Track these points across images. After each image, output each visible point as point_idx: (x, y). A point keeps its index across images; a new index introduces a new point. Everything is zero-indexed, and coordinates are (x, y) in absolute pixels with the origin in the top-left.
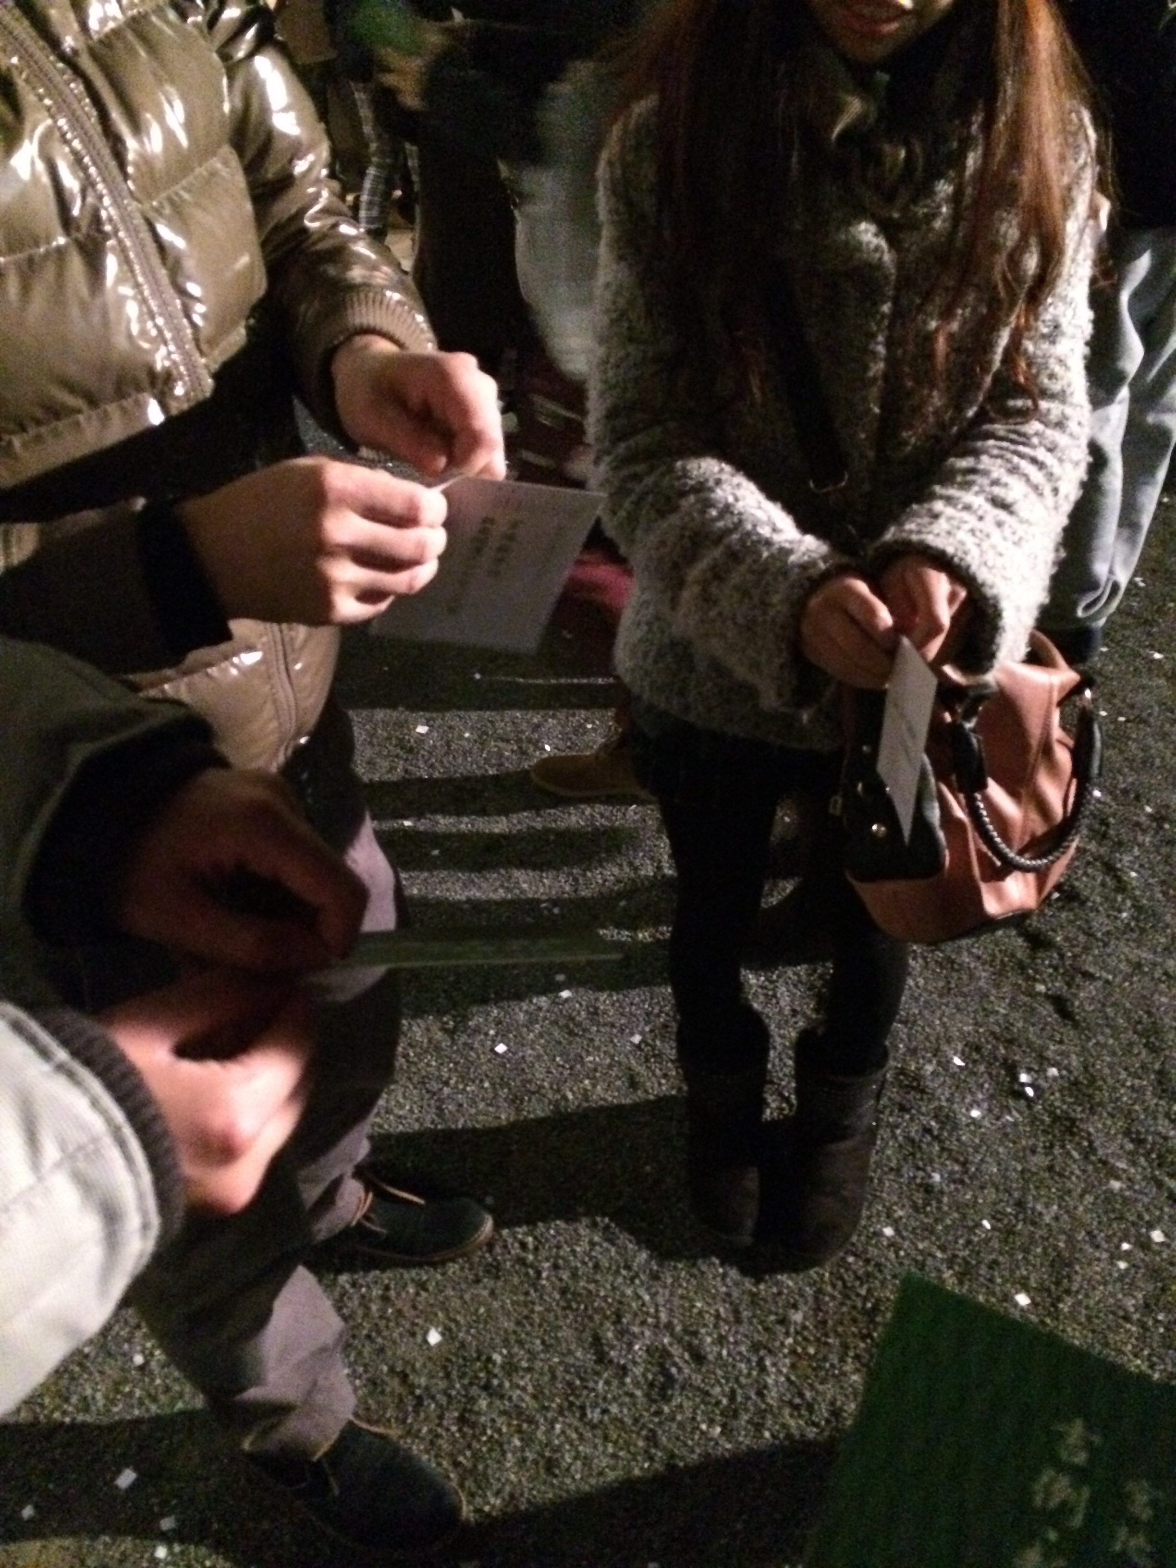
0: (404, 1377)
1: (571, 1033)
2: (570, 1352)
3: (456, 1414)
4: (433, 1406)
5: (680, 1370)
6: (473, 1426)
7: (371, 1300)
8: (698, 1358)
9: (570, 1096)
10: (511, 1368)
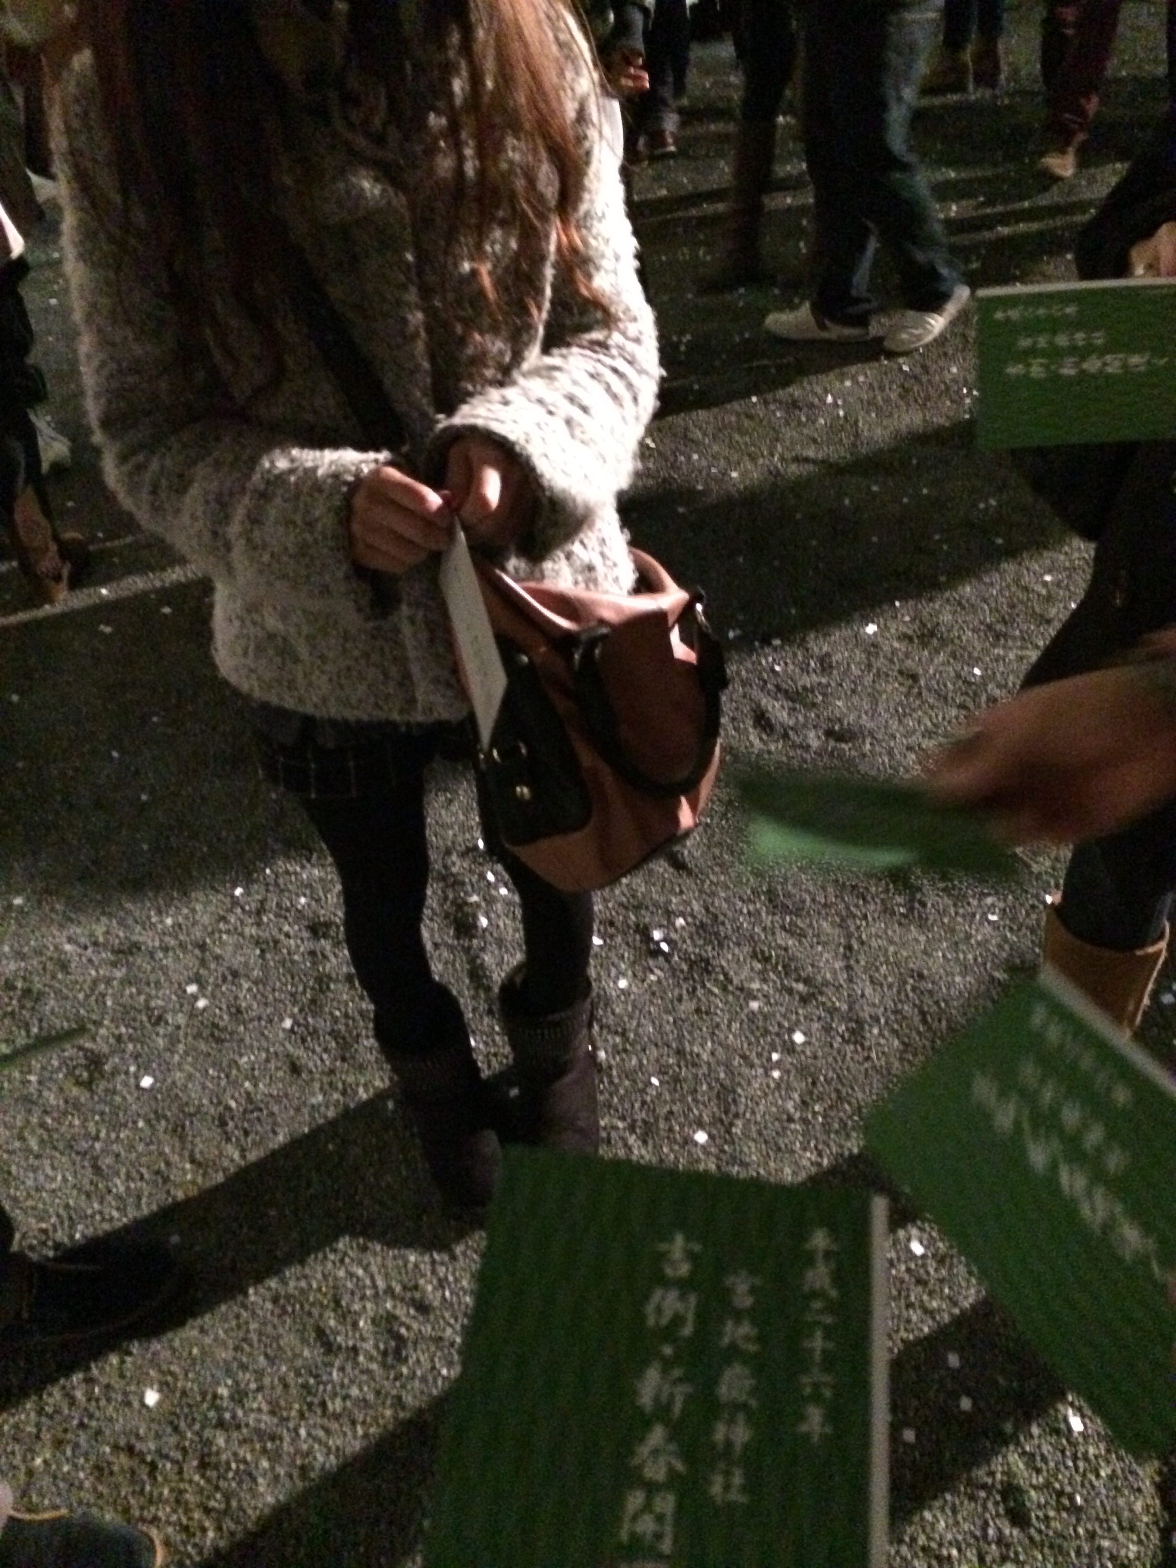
0: (130, 1450)
1: (219, 1041)
2: (296, 1356)
3: (195, 1463)
4: (169, 1465)
5: (408, 1328)
6: (216, 1467)
7: (73, 1388)
8: (423, 1308)
9: (233, 1104)
10: (239, 1396)
